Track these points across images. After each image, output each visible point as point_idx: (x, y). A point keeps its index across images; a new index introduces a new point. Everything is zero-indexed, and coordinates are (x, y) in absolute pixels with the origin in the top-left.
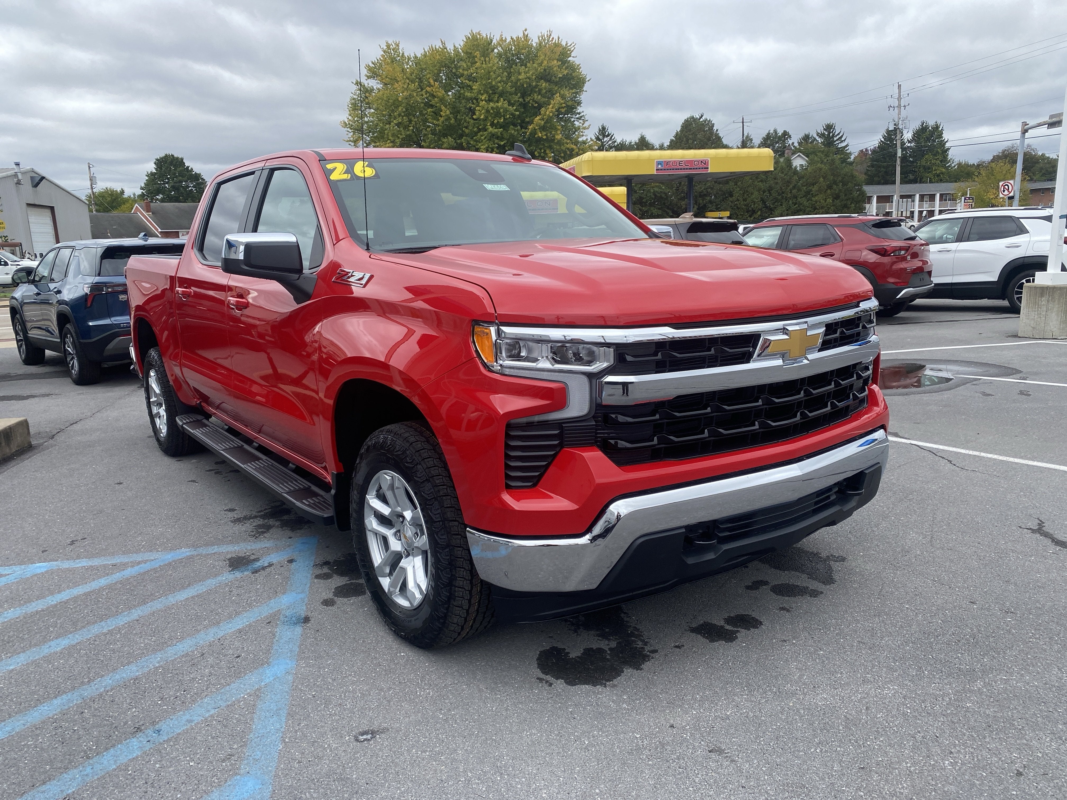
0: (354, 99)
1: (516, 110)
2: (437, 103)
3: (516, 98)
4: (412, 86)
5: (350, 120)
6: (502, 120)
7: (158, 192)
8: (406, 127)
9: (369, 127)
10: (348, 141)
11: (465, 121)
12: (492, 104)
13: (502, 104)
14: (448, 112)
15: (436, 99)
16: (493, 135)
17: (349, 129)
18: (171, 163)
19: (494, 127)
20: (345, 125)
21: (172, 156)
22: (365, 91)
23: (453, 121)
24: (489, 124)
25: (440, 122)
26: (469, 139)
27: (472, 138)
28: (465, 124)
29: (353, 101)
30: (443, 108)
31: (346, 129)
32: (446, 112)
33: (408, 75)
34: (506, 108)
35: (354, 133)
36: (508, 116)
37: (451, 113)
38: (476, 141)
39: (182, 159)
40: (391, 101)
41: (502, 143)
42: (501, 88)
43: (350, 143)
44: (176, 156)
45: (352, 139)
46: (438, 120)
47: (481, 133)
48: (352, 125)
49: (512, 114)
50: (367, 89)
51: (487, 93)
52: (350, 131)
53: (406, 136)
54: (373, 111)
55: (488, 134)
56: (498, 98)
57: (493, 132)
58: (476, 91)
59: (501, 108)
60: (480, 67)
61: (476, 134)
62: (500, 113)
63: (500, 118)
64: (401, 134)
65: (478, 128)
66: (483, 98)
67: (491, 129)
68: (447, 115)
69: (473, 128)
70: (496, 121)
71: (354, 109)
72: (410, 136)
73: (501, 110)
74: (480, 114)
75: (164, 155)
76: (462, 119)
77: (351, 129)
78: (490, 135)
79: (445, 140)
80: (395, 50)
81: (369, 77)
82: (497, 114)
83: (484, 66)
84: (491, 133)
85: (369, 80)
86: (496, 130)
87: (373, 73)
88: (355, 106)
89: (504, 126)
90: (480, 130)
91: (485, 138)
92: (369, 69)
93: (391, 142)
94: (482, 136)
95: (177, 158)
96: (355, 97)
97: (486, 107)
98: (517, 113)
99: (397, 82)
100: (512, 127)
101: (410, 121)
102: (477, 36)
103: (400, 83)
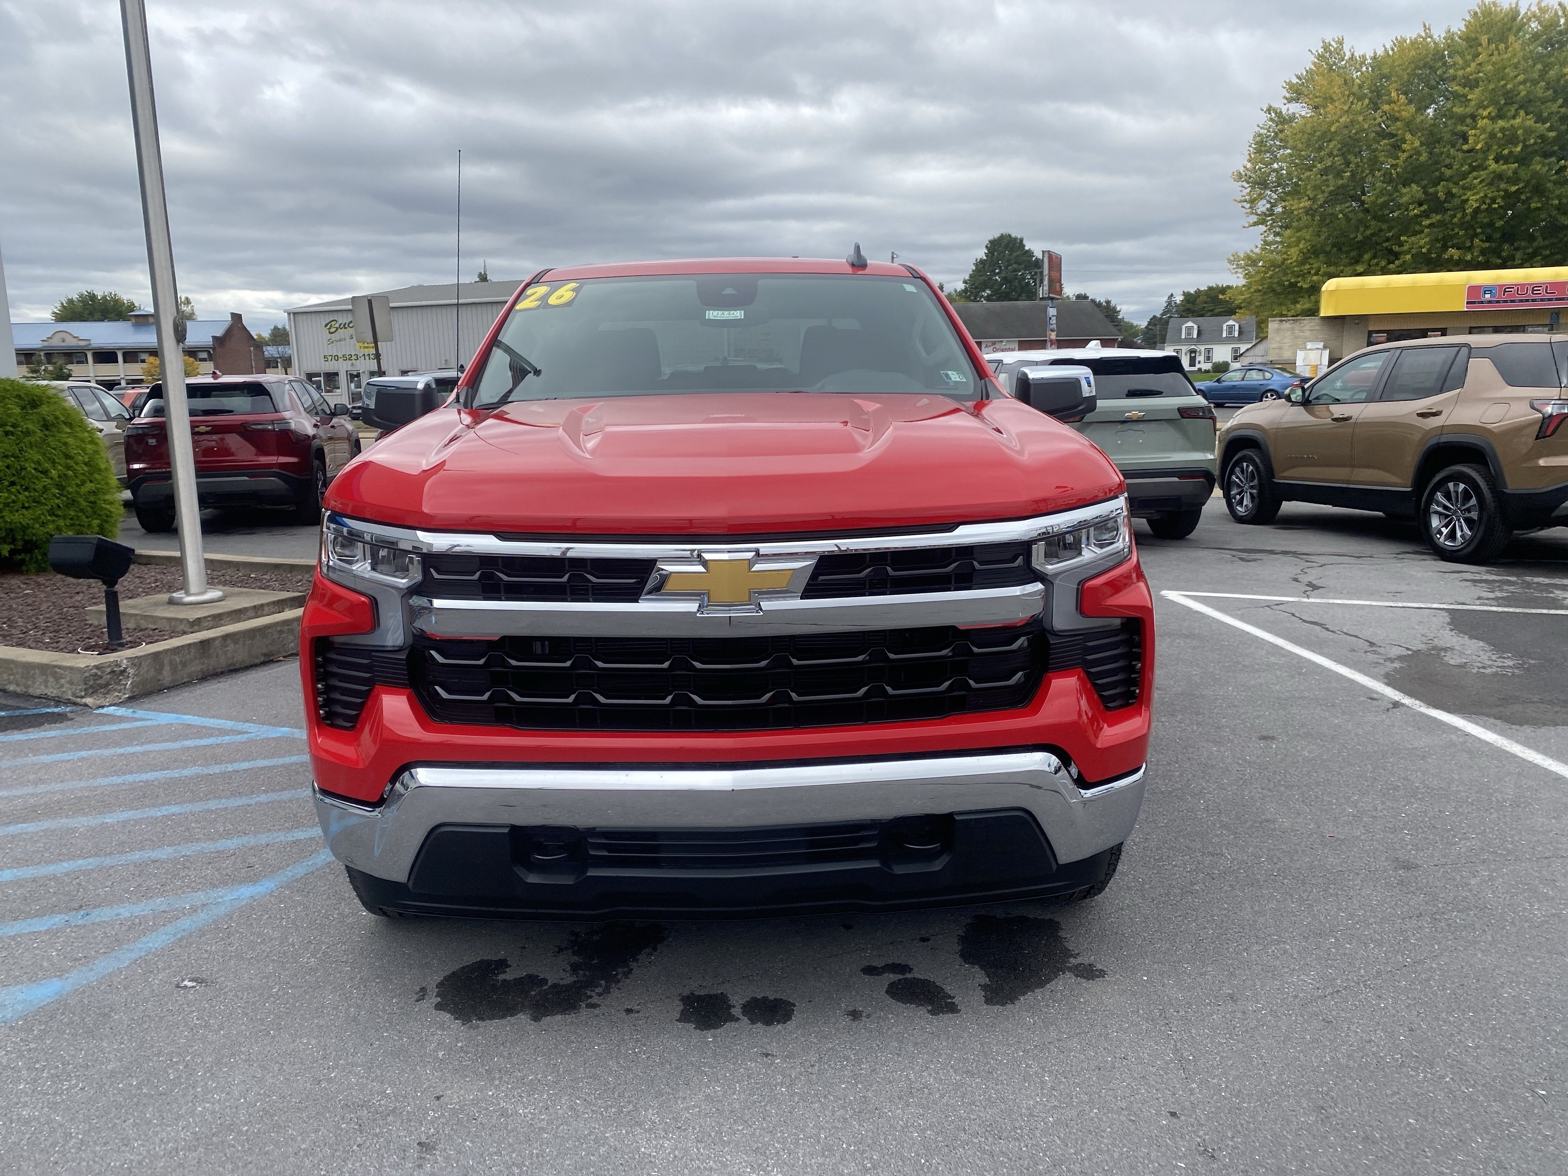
0: (1260, 135)
1: (1550, 129)
2: (1399, 129)
3: (1554, 107)
4: (1358, 106)
5: (1248, 170)
6: (1519, 149)
7: (985, 286)
8: (1339, 174)
9: (1279, 177)
10: (1241, 201)
11: (1448, 156)
12: (1501, 123)
13: (1522, 121)
14: (1417, 144)
15: (1398, 123)
16: (1499, 177)
17: (1245, 184)
18: (1006, 247)
19: (1501, 162)
20: (1239, 177)
21: (1010, 236)
22: (1282, 120)
23: (1424, 157)
24: (1491, 157)
25: (1400, 162)
26: (1451, 185)
27: (1457, 184)
28: (1448, 161)
29: (1258, 139)
30: (1408, 136)
31: (1240, 183)
32: (1413, 143)
33: (1355, 89)
34: (1530, 127)
35: (1253, 187)
36: (1532, 141)
37: (1422, 144)
38: (1464, 188)
39: (1022, 240)
40: (1318, 134)
41: (1514, 189)
42: (1523, 93)
43: (1245, 204)
44: (1013, 236)
45: (1248, 198)
46: (1398, 158)
47: (1475, 174)
48: (1250, 177)
49: (1542, 137)
50: (1285, 119)
51: (1497, 103)
52: (1246, 185)
53: (1338, 188)
54: (1289, 151)
55: (1488, 174)
56: (1517, 110)
57: (1498, 170)
58: (1473, 103)
59: (1520, 128)
60: (1488, 62)
61: (1464, 176)
62: (1518, 138)
63: (1516, 145)
64: (1328, 186)
65: (1470, 165)
66: (1485, 113)
67: (1493, 166)
68: (1415, 149)
69: (1462, 166)
70: (1506, 152)
71: (1259, 151)
72: (1343, 186)
73: (1520, 132)
74: (1476, 140)
75: (999, 235)
76: (1442, 153)
77: (1248, 183)
78: (1492, 175)
79: (1404, 191)
80: (1339, 51)
81: (1290, 100)
82: (1511, 138)
83: (1494, 59)
84: (1494, 172)
85: (1290, 106)
86: (1505, 167)
87: (1296, 93)
88: (1261, 146)
89: (1523, 160)
90: (1473, 169)
91: (1481, 182)
92: (1291, 87)
93: (1309, 199)
94: (1475, 178)
95: (1016, 238)
96: (1262, 131)
97: (1489, 129)
98: (1552, 134)
99: (1333, 101)
100: (1538, 158)
101: (1348, 163)
102: (1490, 8)
103: (1337, 104)
